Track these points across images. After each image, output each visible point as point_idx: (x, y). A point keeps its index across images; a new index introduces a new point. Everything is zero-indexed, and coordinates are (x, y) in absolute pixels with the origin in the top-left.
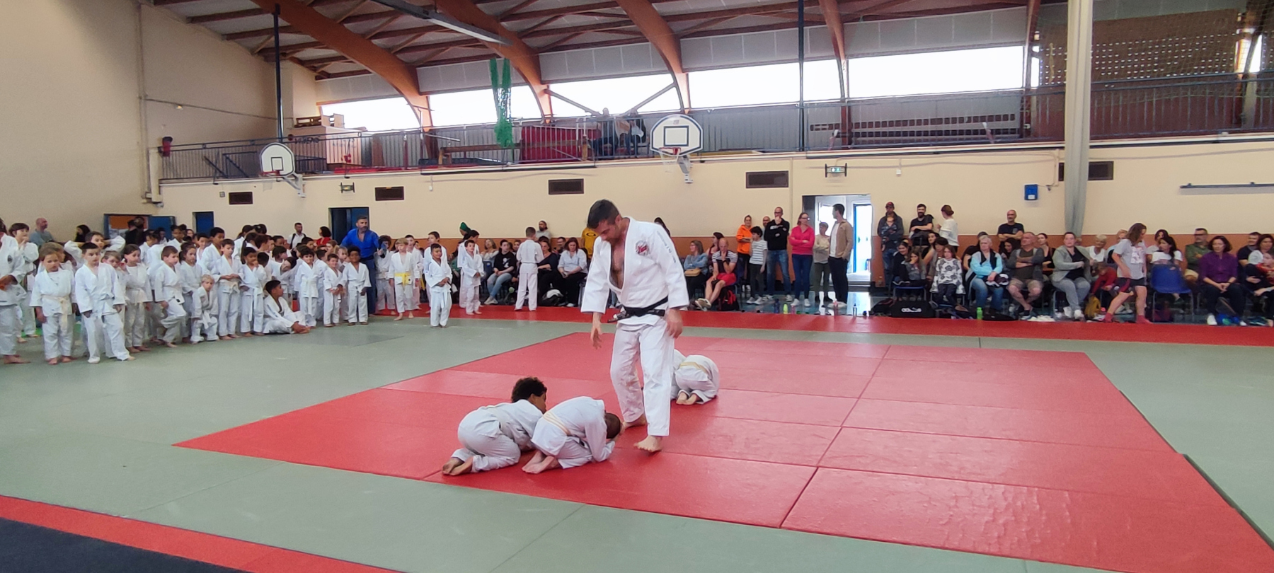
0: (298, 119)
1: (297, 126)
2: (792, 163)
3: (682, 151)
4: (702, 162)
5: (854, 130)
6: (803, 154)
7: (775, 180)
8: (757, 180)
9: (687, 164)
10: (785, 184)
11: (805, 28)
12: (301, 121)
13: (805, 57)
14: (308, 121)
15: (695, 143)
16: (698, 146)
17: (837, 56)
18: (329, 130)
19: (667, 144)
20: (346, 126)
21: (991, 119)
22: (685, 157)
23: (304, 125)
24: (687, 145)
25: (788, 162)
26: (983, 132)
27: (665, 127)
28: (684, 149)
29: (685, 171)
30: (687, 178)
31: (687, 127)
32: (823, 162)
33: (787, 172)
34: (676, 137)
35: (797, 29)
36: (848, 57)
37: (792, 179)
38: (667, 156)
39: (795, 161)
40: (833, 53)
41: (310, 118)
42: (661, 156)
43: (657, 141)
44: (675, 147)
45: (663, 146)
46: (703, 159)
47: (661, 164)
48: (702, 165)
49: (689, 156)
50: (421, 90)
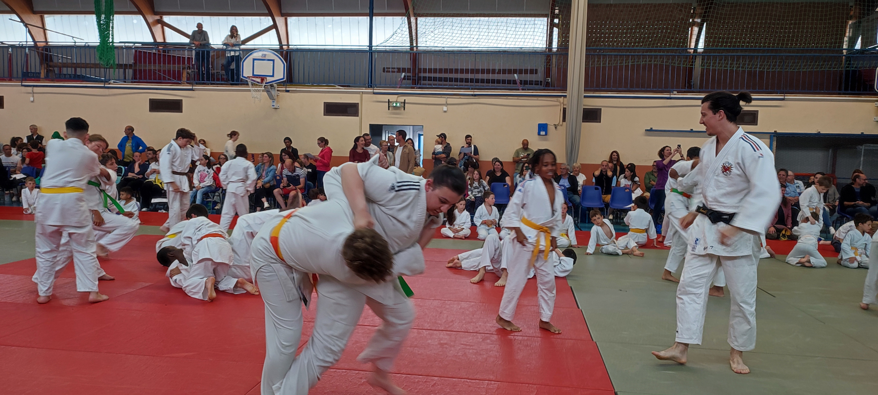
2: (362, 97)
3: (268, 81)
4: (288, 91)
5: (422, 75)
6: (371, 90)
7: (348, 110)
8: (332, 109)
9: (274, 93)
10: (356, 114)
13: (375, 12)
15: (279, 75)
16: (282, 77)
17: (407, 14)
19: (255, 74)
21: (520, 72)
22: (272, 86)
24: (273, 76)
25: (358, 96)
26: (515, 82)
27: (254, 60)
28: (269, 79)
29: (271, 97)
30: (274, 104)
31: (273, 60)
32: (386, 98)
33: (358, 103)
34: (263, 69)
37: (363, 110)
38: (255, 84)
39: (363, 95)
40: (404, 12)
42: (250, 84)
43: (247, 71)
44: (263, 77)
45: (251, 76)
46: (287, 89)
47: (249, 91)
48: (287, 93)
49: (275, 85)
50: (35, 9)
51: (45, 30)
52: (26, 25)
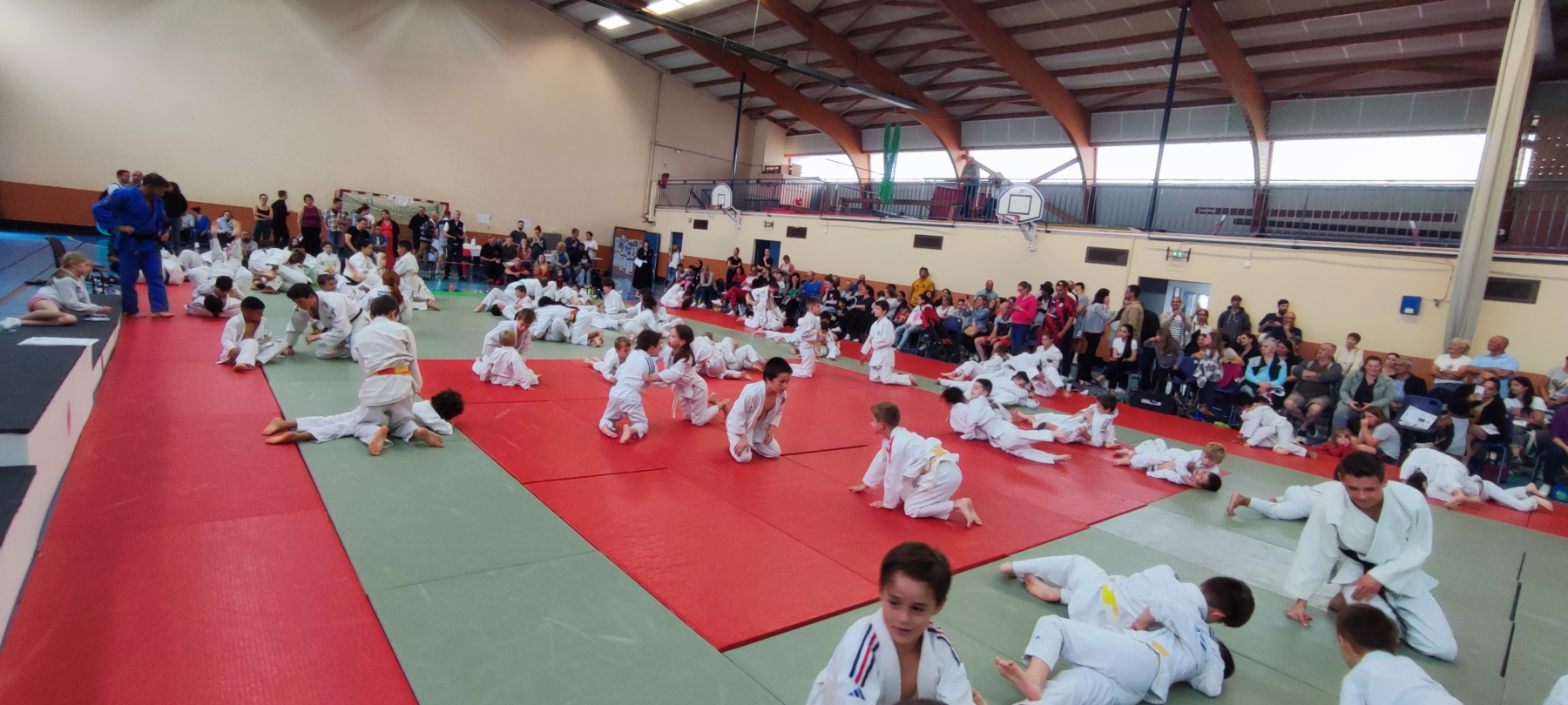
0: (766, 167)
1: (764, 173)
2: (1134, 242)
3: (1021, 220)
4: (1048, 232)
5: (1270, 218)
6: (1146, 235)
7: (1115, 257)
8: (1096, 255)
9: (1032, 233)
10: (1124, 263)
11: (1172, 109)
12: (768, 169)
13: (1168, 137)
14: (772, 169)
15: (1036, 211)
16: (1037, 215)
17: (1253, 137)
18: (786, 176)
19: (1010, 211)
20: (802, 175)
21: (1415, 217)
22: (1030, 225)
23: (770, 172)
24: (1028, 214)
25: (1130, 241)
26: (1410, 232)
27: (1011, 195)
28: (1023, 218)
29: (1028, 238)
30: (1030, 246)
31: (1031, 197)
32: (1166, 245)
33: (1128, 251)
34: (1019, 206)
35: (1163, 110)
36: (1271, 138)
37: (1132, 259)
38: (1007, 223)
39: (1137, 240)
40: (1248, 134)
41: (774, 167)
42: (1000, 221)
43: (1002, 209)
44: (1017, 215)
45: (1006, 212)
46: (1048, 229)
47: (998, 229)
48: (1048, 234)
49: (1034, 224)
50: (864, 149)
51: (869, 171)
52: (856, 168)
